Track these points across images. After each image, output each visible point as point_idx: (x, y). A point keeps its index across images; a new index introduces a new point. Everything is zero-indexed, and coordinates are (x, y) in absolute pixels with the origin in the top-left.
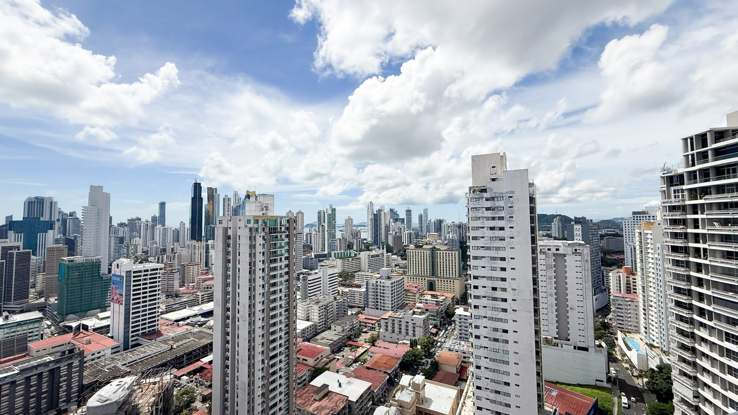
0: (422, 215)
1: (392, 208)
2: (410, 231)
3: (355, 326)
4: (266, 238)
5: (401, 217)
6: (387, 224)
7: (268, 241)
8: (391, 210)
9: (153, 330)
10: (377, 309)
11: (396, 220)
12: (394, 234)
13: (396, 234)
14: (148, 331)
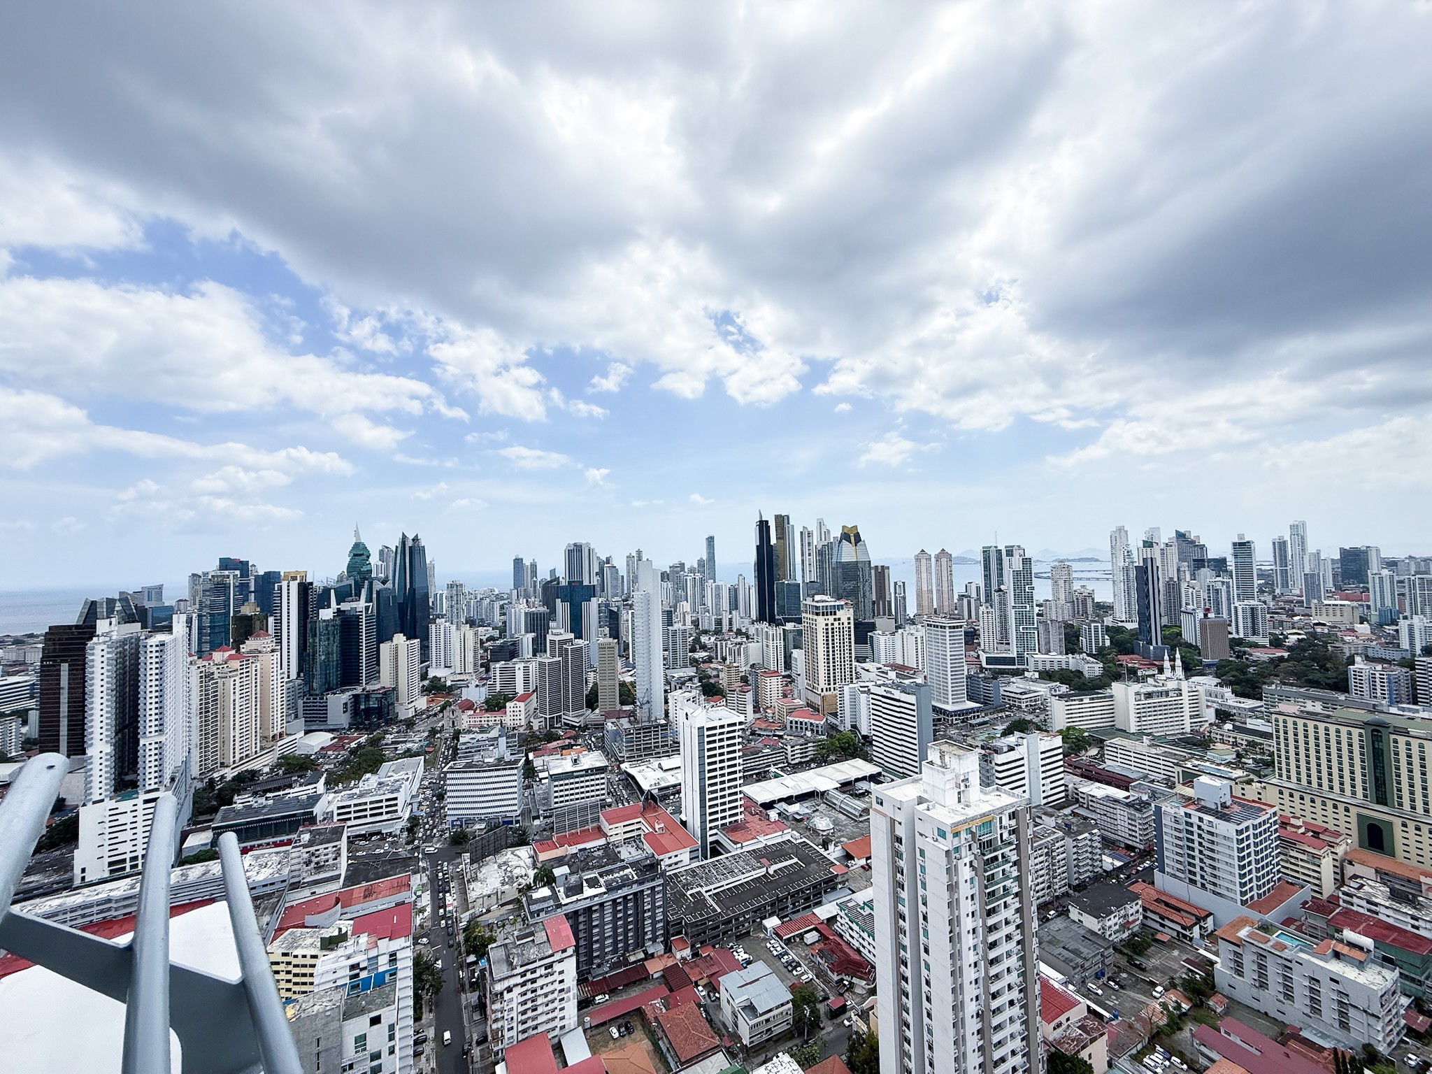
0: (1285, 542)
1: (1182, 531)
2: (1252, 602)
3: (1131, 919)
4: (975, 864)
5: (1212, 554)
6: (1171, 579)
7: (981, 870)
8: (1181, 536)
9: (736, 821)
10: (1193, 882)
11: (1200, 563)
12: (1201, 615)
13: (1206, 615)
14: (730, 823)
